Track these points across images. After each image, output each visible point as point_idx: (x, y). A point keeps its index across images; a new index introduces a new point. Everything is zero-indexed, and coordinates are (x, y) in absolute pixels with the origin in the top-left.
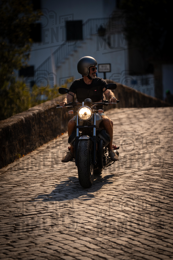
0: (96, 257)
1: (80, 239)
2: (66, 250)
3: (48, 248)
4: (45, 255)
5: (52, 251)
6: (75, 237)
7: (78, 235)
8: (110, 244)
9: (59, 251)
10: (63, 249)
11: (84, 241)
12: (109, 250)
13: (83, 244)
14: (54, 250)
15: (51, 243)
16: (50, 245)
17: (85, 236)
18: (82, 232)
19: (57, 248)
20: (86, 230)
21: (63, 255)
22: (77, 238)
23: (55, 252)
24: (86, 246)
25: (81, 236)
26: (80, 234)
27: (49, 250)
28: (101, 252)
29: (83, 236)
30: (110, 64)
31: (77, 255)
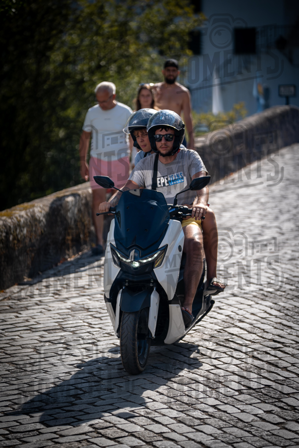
0: (279, 325)
1: (258, 303)
2: (242, 315)
3: (218, 313)
4: (215, 321)
5: (223, 317)
6: (252, 301)
7: (256, 299)
8: (296, 311)
9: (232, 316)
10: (238, 314)
11: (263, 306)
12: (295, 317)
13: (263, 309)
14: (226, 316)
15: (222, 307)
16: (221, 309)
17: (265, 300)
18: (260, 295)
19: (229, 313)
20: (266, 293)
21: (238, 321)
22: (255, 302)
23: (227, 317)
24: (266, 312)
25: (259, 299)
26: (259, 298)
27: (219, 315)
28: (285, 319)
29: (262, 299)
30: (295, 87)
31: (255, 322)
